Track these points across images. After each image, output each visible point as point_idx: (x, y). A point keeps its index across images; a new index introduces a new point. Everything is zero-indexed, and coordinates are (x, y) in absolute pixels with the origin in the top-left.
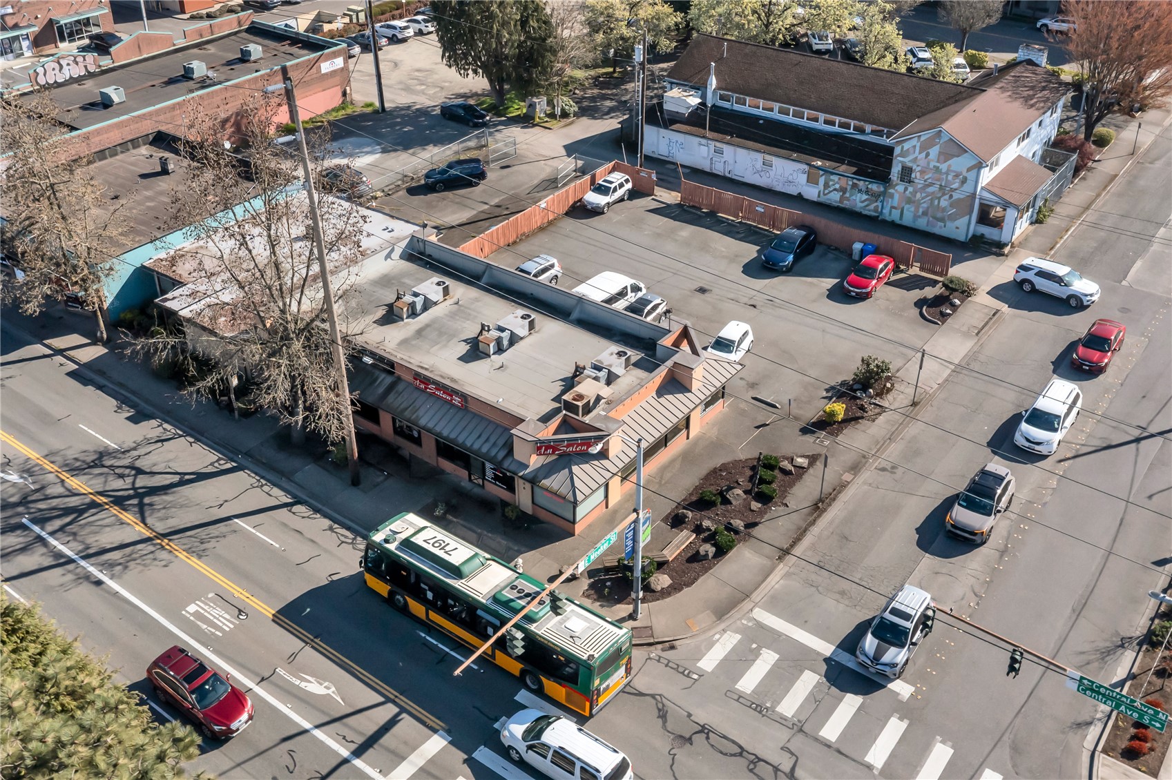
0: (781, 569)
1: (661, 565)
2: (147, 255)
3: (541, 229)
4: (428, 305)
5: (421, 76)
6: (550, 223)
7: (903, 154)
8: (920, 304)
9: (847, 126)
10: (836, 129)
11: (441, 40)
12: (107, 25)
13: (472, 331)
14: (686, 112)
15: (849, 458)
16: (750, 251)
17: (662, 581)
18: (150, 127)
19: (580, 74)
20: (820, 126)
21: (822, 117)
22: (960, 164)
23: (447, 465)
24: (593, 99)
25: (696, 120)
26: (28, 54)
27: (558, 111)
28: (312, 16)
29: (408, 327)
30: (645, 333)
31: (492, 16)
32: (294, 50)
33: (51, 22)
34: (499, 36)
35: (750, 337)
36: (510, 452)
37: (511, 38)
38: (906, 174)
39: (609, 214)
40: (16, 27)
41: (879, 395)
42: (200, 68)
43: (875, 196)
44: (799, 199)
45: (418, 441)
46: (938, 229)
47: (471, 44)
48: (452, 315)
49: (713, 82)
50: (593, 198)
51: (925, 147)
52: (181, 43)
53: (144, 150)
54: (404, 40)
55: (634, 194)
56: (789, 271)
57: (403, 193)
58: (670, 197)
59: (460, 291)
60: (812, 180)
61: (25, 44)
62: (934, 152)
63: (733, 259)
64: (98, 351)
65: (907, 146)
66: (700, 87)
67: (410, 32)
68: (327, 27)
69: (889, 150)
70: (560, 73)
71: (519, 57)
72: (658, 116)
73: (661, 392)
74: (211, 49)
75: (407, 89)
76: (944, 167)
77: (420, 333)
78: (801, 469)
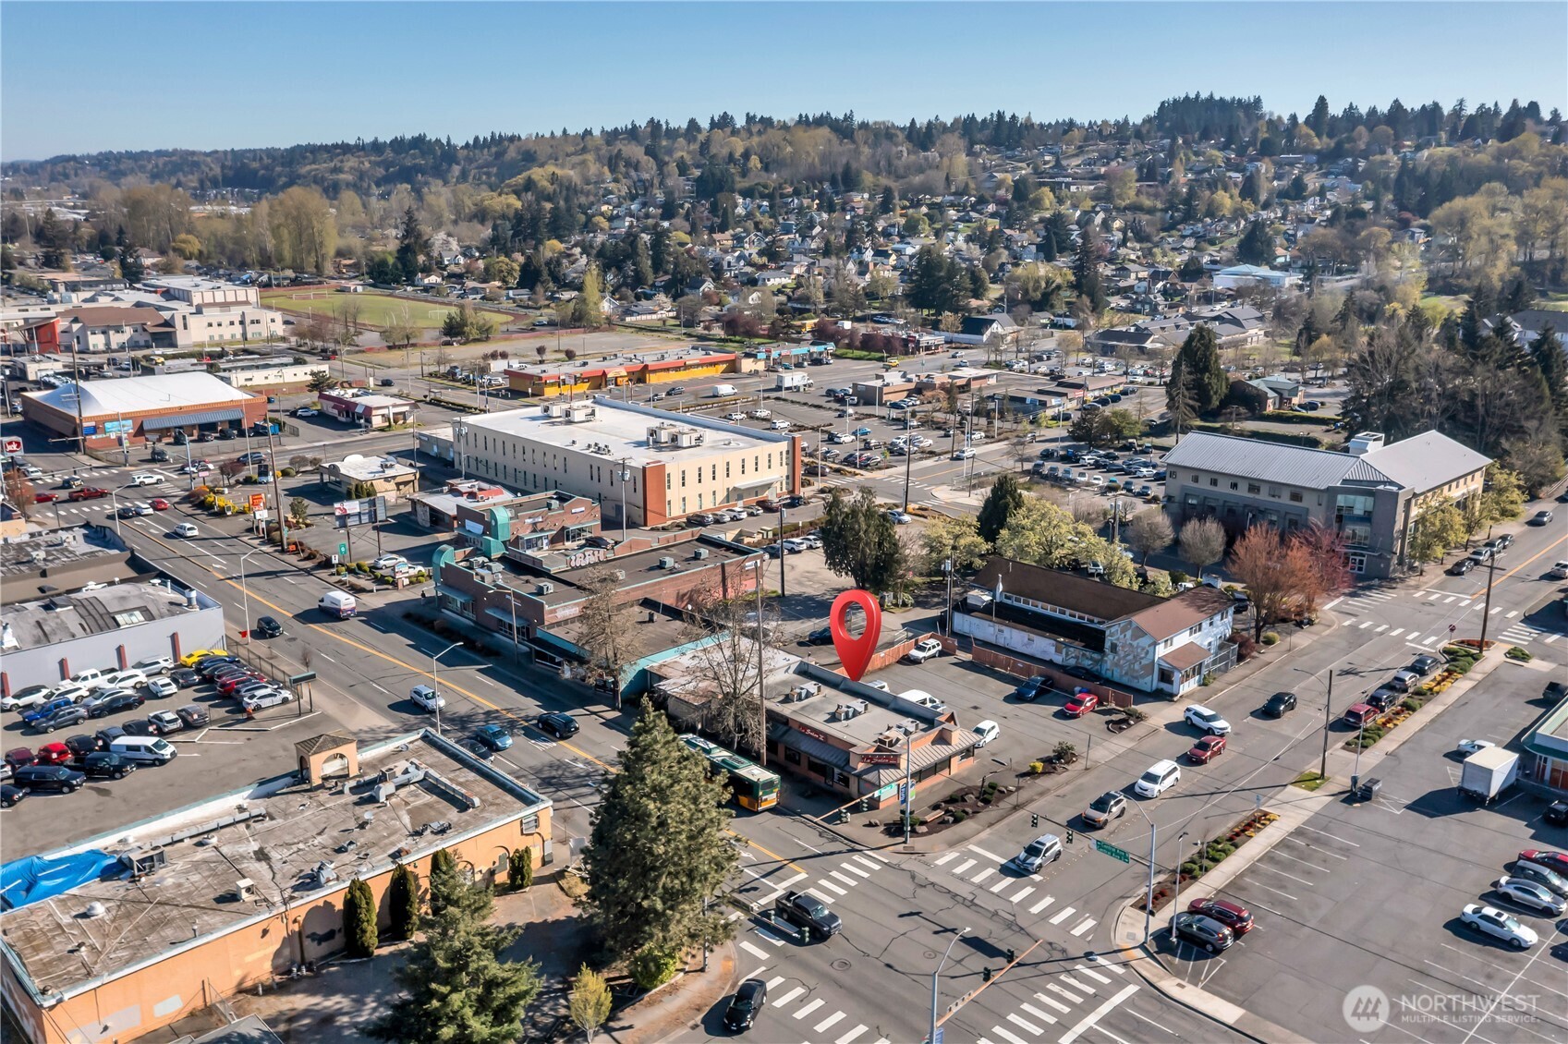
0: (988, 831)
1: (923, 823)
2: (644, 664)
3: (880, 669)
4: (809, 695)
5: (810, 576)
6: (887, 667)
7: (1111, 635)
8: (1108, 723)
9: (1083, 618)
10: (1076, 620)
11: (826, 552)
12: (598, 533)
13: (833, 709)
14: (982, 605)
15: (1040, 790)
16: (1012, 689)
17: (924, 829)
18: (641, 595)
19: (918, 580)
20: (1066, 617)
21: (1068, 612)
22: (1144, 642)
23: (813, 775)
24: (926, 596)
25: (987, 610)
26: (546, 548)
27: (900, 602)
28: (737, 532)
29: (797, 705)
30: (929, 715)
31: (860, 539)
32: (728, 554)
33: (563, 528)
34: (863, 552)
35: (997, 730)
36: (848, 762)
37: (871, 553)
38: (1114, 648)
39: (925, 664)
40: (542, 530)
41: (1067, 763)
42: (670, 562)
43: (1096, 662)
44: (1050, 663)
45: (798, 763)
46: (1134, 684)
47: (845, 556)
48: (822, 702)
49: (1001, 587)
50: (915, 653)
51: (1123, 631)
52: (656, 545)
53: (637, 609)
54: (799, 552)
55: (942, 654)
56: (1032, 701)
57: (794, 645)
58: (967, 657)
59: (826, 690)
60: (1058, 651)
61: (545, 541)
62: (1129, 634)
63: (999, 692)
64: (617, 714)
65: (1113, 630)
66: (992, 590)
67: (804, 546)
68: (747, 540)
69: (1103, 633)
70: (902, 576)
71: (877, 564)
72: (964, 607)
73: (934, 743)
74: (674, 550)
75: (800, 583)
76: (1135, 643)
77: (803, 708)
78: (1011, 792)
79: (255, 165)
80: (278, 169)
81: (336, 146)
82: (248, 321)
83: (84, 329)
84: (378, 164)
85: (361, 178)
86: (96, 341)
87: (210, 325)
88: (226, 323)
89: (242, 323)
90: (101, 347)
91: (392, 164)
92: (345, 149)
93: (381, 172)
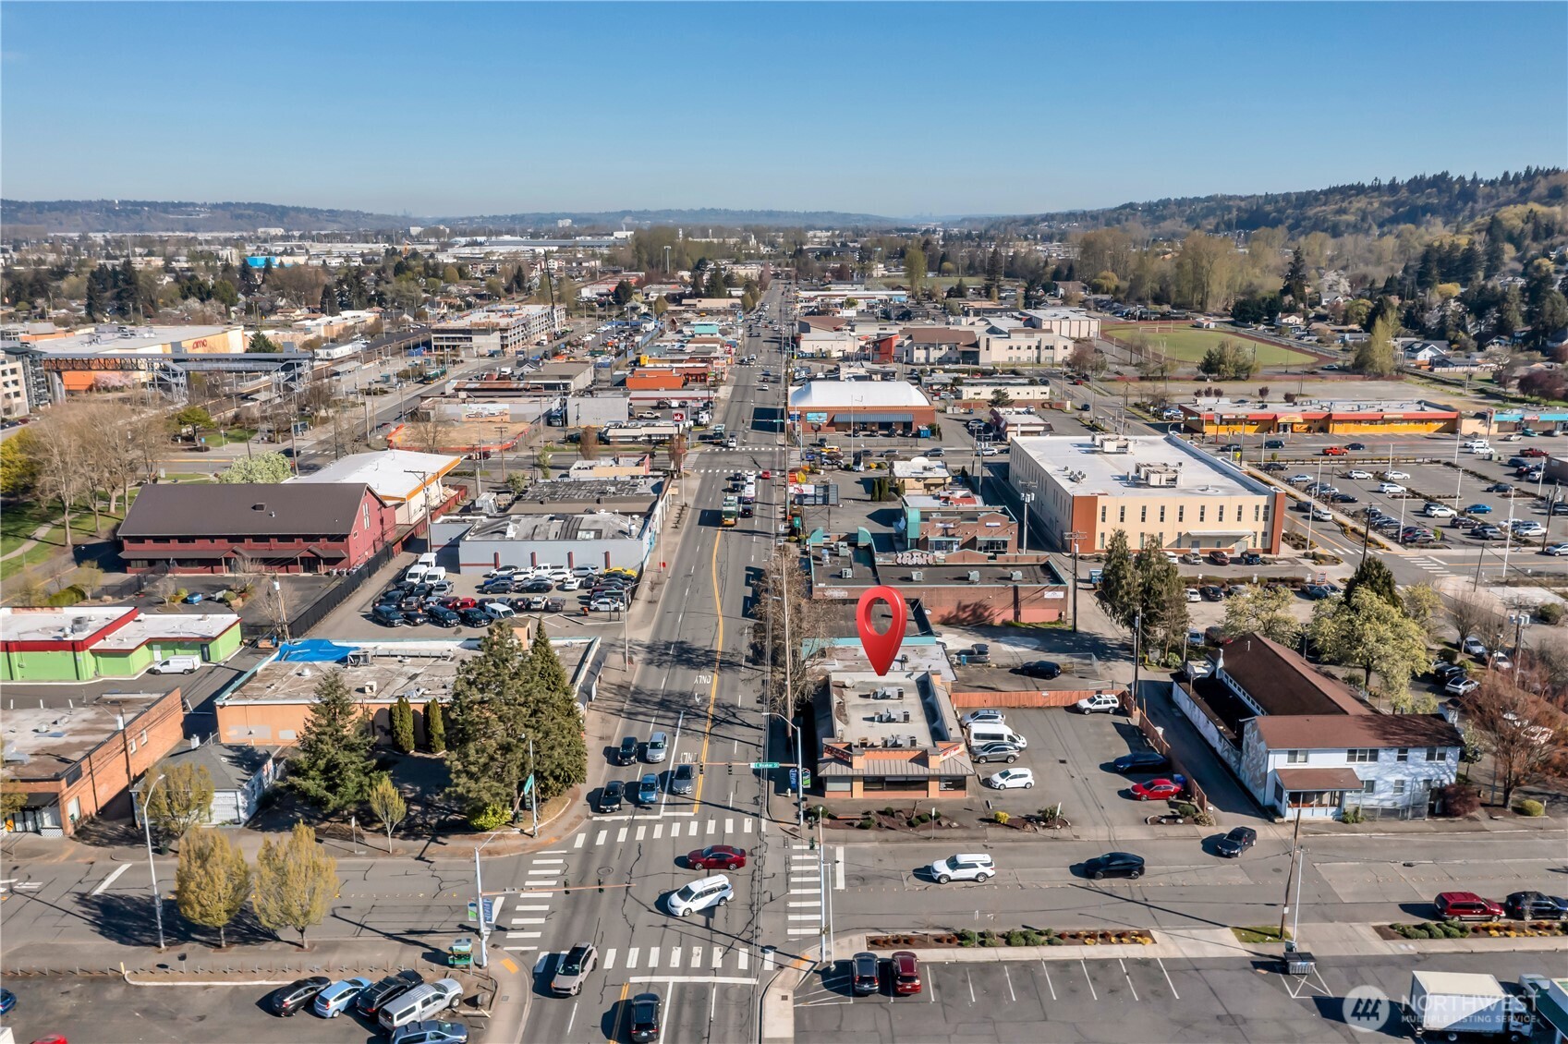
3: (1040, 708)
4: (885, 696)
15: (977, 835)
21: (1256, 703)
22: (1263, 746)
27: (1162, 662)
33: (975, 538)
35: (1028, 780)
38: (1247, 747)
39: (1088, 716)
41: (1046, 827)
43: (1238, 760)
44: (1213, 752)
46: (1256, 793)
49: (1221, 663)
51: (1253, 730)
55: (1117, 711)
56: (1124, 773)
57: (1007, 670)
58: (1136, 721)
60: (1219, 739)
61: (955, 547)
62: (1256, 734)
65: (1248, 726)
72: (1181, 675)
73: (913, 761)
76: (1258, 746)
77: (867, 705)
78: (949, 827)
79: (1268, 208)
80: (1289, 211)
81: (1351, 187)
82: (1043, 347)
83: (911, 345)
84: (1388, 205)
85: (1364, 219)
86: (920, 355)
87: (1011, 348)
88: (1024, 347)
89: (1038, 348)
90: (922, 360)
91: (1403, 204)
92: (1359, 190)
93: (1389, 212)
